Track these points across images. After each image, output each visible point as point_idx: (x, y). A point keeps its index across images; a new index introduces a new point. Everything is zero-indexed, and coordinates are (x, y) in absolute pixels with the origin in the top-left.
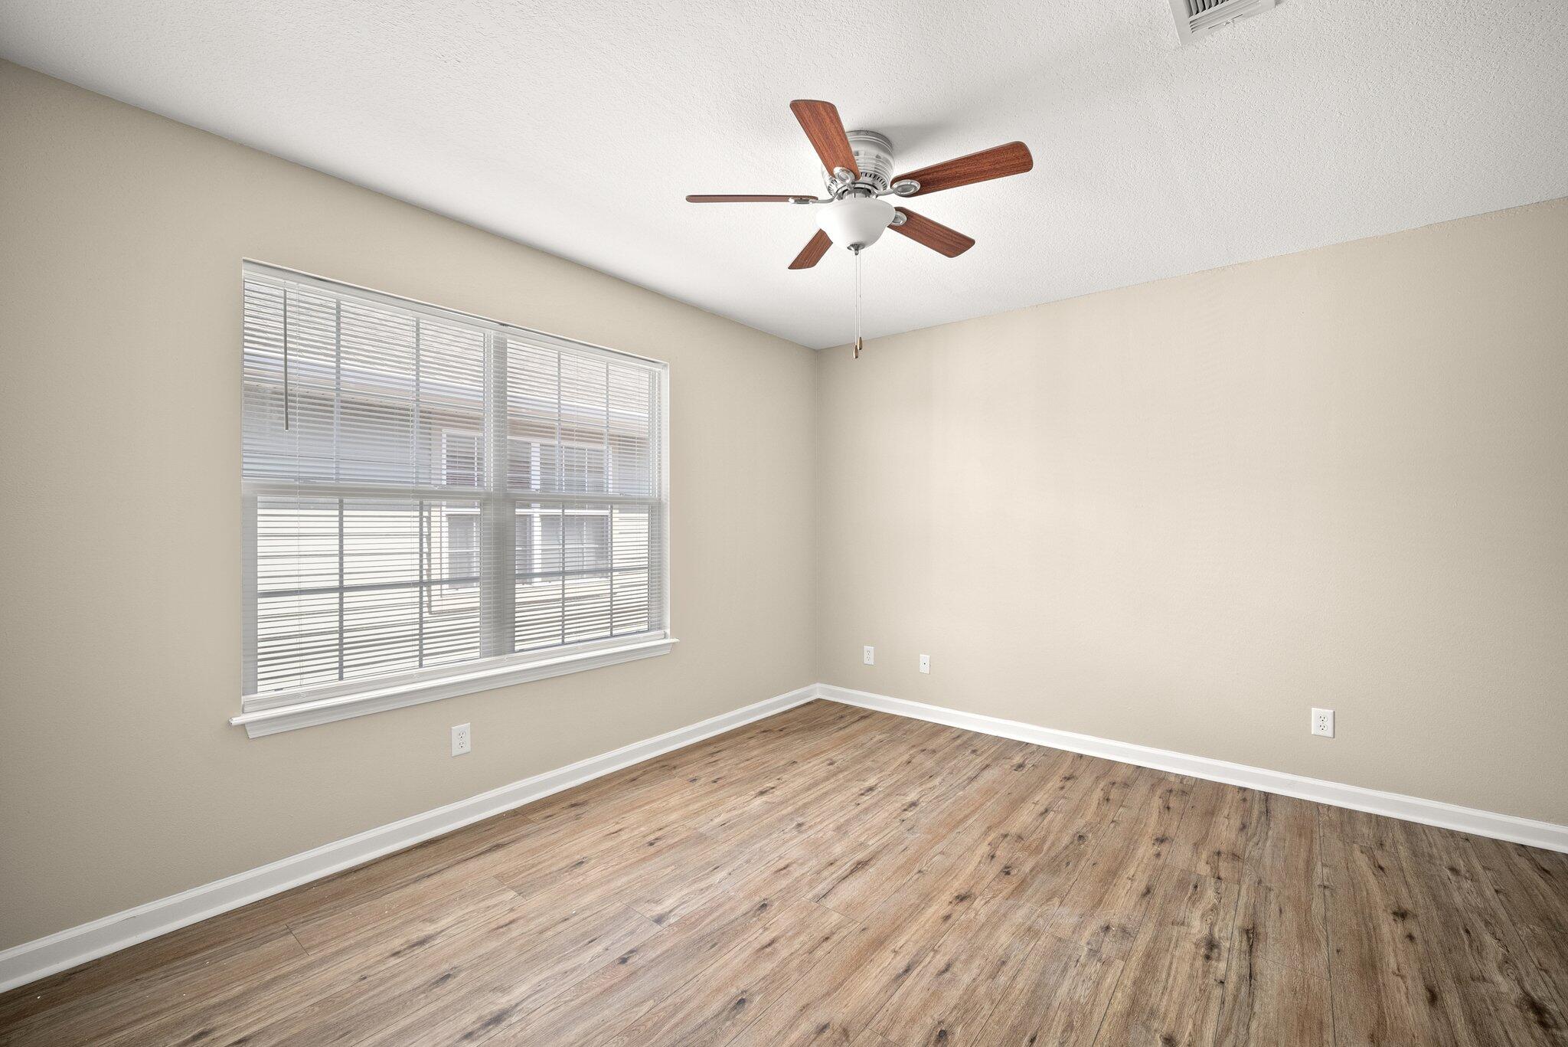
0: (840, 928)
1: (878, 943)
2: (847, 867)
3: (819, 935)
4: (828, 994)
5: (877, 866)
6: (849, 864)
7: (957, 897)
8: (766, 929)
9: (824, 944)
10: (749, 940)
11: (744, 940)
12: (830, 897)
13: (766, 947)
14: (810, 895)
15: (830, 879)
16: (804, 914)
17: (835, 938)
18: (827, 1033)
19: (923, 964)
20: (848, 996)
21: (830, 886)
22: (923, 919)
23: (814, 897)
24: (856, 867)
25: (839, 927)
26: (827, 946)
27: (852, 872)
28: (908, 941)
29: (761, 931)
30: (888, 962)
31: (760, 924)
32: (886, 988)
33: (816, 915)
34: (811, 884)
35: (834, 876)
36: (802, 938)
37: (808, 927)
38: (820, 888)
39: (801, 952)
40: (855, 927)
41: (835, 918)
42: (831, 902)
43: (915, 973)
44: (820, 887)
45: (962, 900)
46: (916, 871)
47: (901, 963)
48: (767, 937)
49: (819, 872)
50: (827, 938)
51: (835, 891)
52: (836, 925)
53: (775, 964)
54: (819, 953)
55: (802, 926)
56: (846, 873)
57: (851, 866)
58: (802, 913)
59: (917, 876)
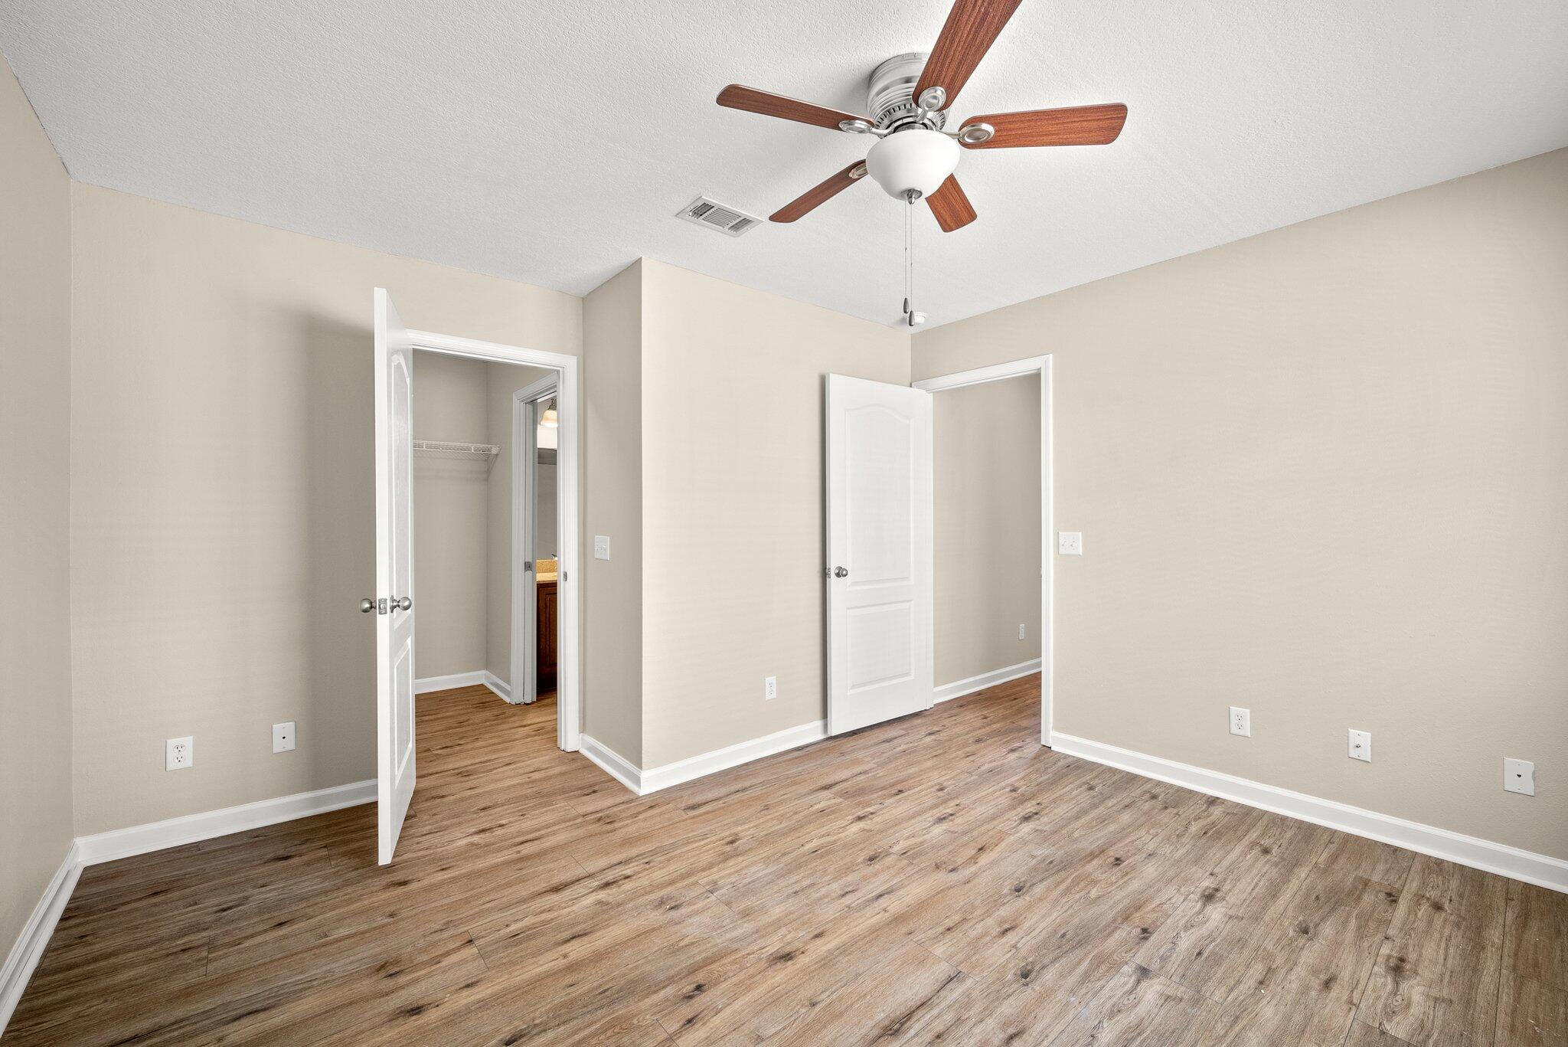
0: (934, 938)
1: (899, 919)
2: (917, 1027)
3: (957, 934)
4: (949, 888)
5: (871, 1023)
6: (912, 1032)
7: (791, 959)
8: (1015, 946)
9: (952, 925)
10: (1028, 938)
11: (1035, 938)
12: (943, 977)
13: (1009, 929)
14: (969, 982)
15: (943, 1005)
16: (974, 959)
17: (940, 929)
18: (950, 868)
19: (864, 899)
20: (933, 886)
21: (942, 993)
22: (844, 938)
23: (963, 980)
24: (902, 1024)
25: (936, 939)
26: (949, 923)
27: (909, 1015)
28: (871, 918)
29: (1019, 945)
30: (895, 905)
31: (1023, 953)
32: (902, 887)
33: (960, 957)
34: (967, 1003)
35: (935, 1012)
36: (973, 934)
37: (969, 944)
38: (955, 993)
39: (974, 921)
40: (919, 936)
41: (939, 950)
42: (943, 970)
43: (874, 894)
44: (956, 995)
45: (788, 955)
46: (818, 1008)
47: (883, 902)
48: (1011, 938)
49: (959, 1021)
50: (949, 929)
51: (937, 986)
52: (939, 942)
53: (997, 913)
54: (957, 918)
55: (975, 945)
56: (920, 1013)
57: (909, 1028)
58: (978, 960)
59: (824, 996)
